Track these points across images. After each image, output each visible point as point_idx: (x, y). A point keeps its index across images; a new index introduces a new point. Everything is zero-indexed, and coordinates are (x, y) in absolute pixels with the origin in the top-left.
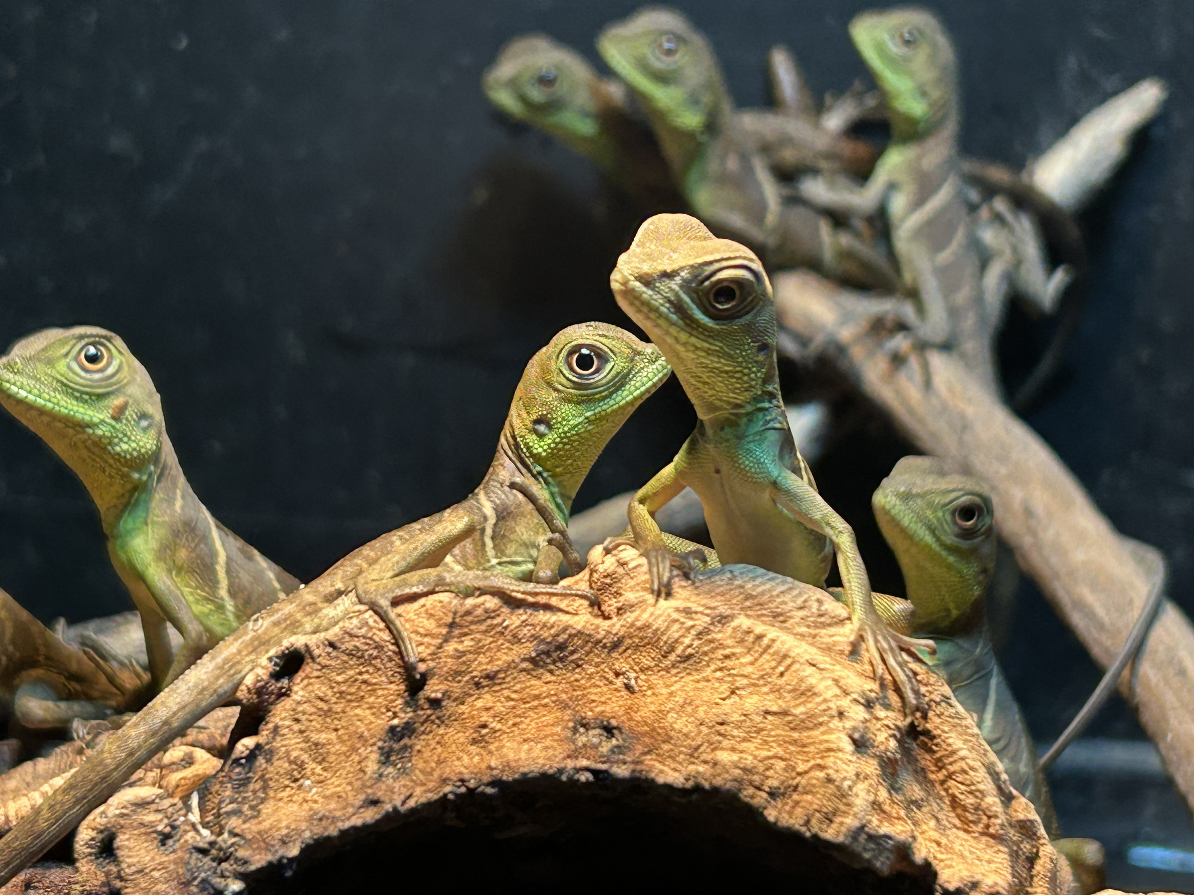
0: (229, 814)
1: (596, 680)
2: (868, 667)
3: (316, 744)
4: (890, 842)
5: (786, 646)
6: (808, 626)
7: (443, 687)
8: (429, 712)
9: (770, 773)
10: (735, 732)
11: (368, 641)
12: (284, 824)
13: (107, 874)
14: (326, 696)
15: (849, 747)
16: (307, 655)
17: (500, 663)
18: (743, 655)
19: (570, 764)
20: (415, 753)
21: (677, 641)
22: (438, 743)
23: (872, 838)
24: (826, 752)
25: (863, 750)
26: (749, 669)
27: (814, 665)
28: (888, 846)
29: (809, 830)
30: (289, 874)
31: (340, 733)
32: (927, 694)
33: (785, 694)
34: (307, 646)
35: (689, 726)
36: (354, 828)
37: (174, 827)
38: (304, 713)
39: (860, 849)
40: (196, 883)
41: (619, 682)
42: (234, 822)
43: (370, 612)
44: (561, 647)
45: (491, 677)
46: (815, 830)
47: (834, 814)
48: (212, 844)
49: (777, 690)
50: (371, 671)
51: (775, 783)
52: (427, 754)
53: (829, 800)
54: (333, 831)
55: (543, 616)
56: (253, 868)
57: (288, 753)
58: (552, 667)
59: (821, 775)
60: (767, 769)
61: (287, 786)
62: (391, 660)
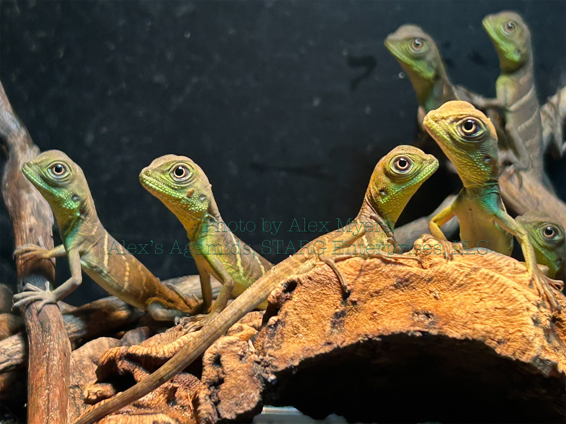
0: (268, 348)
1: (422, 294)
2: (537, 291)
3: (304, 319)
4: (549, 362)
5: (504, 281)
6: (511, 273)
7: (357, 296)
8: (351, 306)
9: (498, 333)
10: (483, 316)
11: (325, 277)
12: (292, 352)
13: (218, 372)
14: (307, 299)
15: (532, 323)
16: (298, 283)
17: (381, 286)
18: (485, 284)
19: (412, 329)
20: (345, 323)
21: (456, 278)
22: (355, 319)
23: (542, 361)
24: (521, 324)
25: (537, 324)
26: (488, 290)
27: (515, 289)
28: (548, 364)
29: (514, 357)
30: (294, 372)
31: (313, 315)
32: (560, 303)
33: (504, 301)
34: (298, 279)
35: (463, 313)
36: (322, 354)
37: (245, 353)
38: (298, 306)
39: (537, 366)
40: (256, 375)
41: (432, 295)
42: (270, 351)
43: (326, 265)
44: (407, 280)
45: (377, 292)
46: (517, 357)
47: (526, 351)
48: (262, 360)
49: (500, 299)
50: (327, 289)
51: (500, 337)
52: (351, 324)
53: (523, 345)
54: (312, 355)
55: (399, 267)
56: (279, 370)
57: (292, 323)
58: (402, 288)
59: (520, 334)
60: (497, 331)
61: (292, 336)
62: (335, 284)
